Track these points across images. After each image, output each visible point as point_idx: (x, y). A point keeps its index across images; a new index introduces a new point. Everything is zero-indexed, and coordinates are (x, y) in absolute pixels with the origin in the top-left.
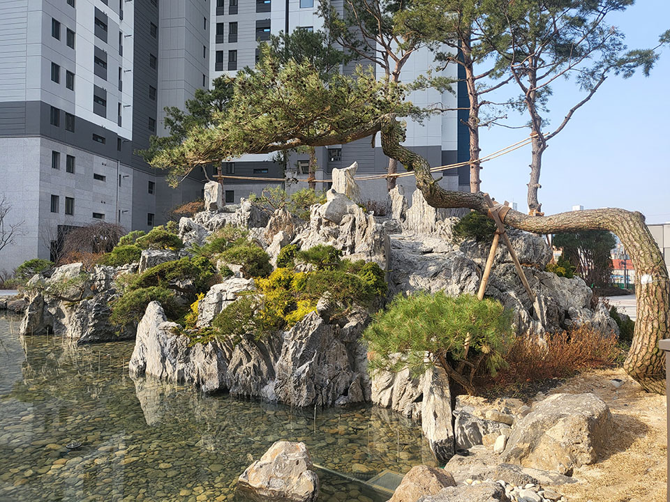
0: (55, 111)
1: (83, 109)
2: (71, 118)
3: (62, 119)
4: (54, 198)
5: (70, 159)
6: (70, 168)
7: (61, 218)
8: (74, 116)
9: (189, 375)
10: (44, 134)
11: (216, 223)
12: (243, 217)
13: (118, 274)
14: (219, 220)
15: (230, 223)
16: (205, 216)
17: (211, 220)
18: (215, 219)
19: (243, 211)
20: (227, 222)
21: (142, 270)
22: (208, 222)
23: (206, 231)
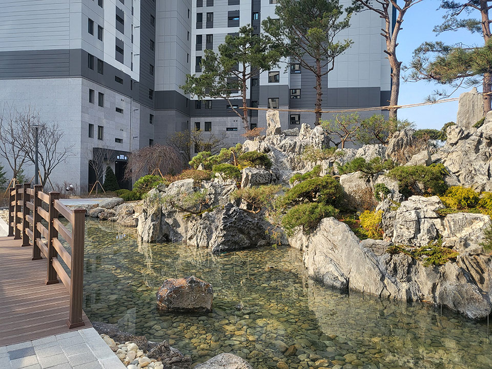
0: (91, 57)
1: (109, 56)
2: (101, 62)
3: (96, 63)
4: (91, 126)
5: (101, 95)
6: (101, 104)
7: (95, 143)
8: (103, 62)
9: (416, 295)
10: (84, 75)
11: (288, 144)
12: (318, 139)
13: (224, 189)
14: (291, 142)
15: (301, 145)
16: (277, 139)
17: (283, 142)
18: (288, 141)
19: (317, 134)
20: (298, 144)
21: (245, 185)
22: (281, 144)
23: (280, 151)
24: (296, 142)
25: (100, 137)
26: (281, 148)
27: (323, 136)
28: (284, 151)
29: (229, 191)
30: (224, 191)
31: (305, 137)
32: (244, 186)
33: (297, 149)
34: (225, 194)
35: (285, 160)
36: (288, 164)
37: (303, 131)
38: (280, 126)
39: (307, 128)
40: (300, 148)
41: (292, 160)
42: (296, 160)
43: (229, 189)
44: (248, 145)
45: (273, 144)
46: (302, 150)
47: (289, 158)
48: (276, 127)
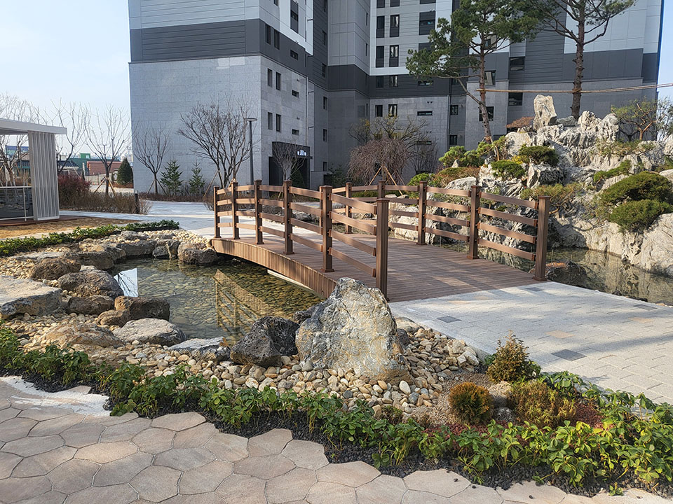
0: (268, 27)
1: (284, 24)
2: (277, 33)
3: (272, 32)
4: (270, 114)
5: (278, 75)
6: (278, 88)
7: (274, 136)
8: (279, 33)
10: (263, 53)
11: (571, 137)
12: (611, 130)
13: (508, 188)
14: (573, 134)
15: (586, 137)
16: (556, 131)
17: (564, 134)
18: (568, 133)
19: (610, 125)
20: (582, 136)
21: (532, 184)
22: (561, 137)
23: (559, 145)
24: (579, 134)
25: (278, 130)
26: (562, 142)
27: (617, 127)
28: (565, 144)
29: (514, 190)
30: (509, 191)
31: (588, 128)
32: (531, 186)
33: (581, 143)
34: (511, 193)
35: (567, 155)
36: (570, 160)
37: (584, 120)
38: (556, 115)
39: (590, 116)
40: (585, 140)
41: (575, 155)
42: (580, 155)
43: (515, 187)
44: (513, 138)
45: (550, 136)
46: (586, 143)
47: (572, 152)
48: (551, 116)
